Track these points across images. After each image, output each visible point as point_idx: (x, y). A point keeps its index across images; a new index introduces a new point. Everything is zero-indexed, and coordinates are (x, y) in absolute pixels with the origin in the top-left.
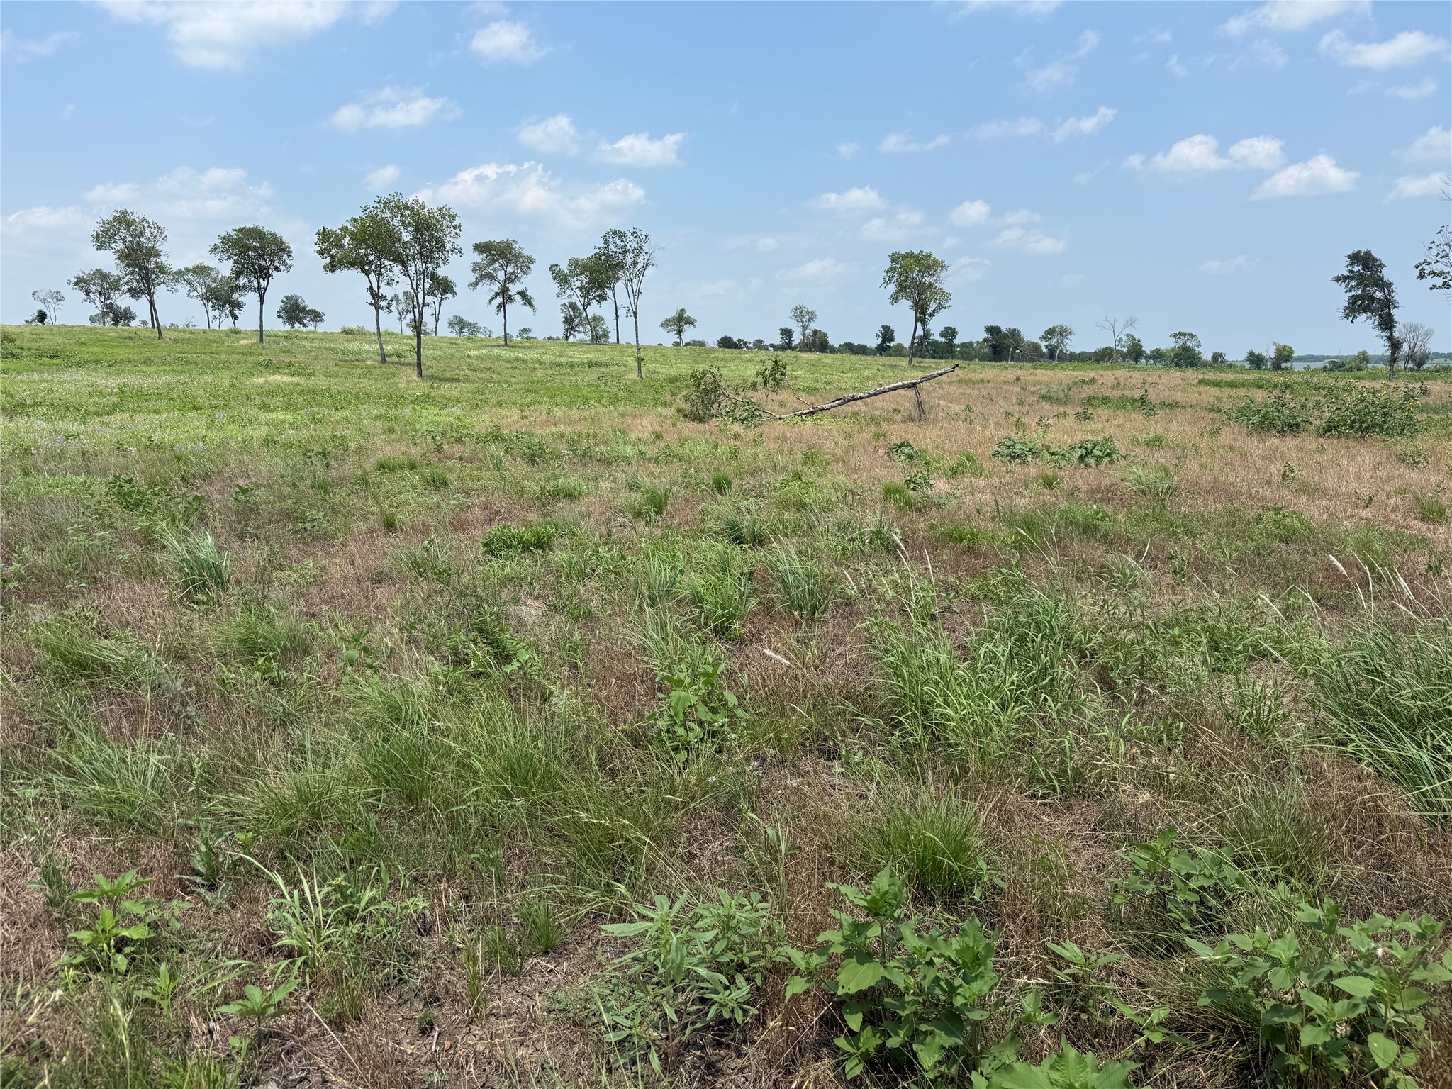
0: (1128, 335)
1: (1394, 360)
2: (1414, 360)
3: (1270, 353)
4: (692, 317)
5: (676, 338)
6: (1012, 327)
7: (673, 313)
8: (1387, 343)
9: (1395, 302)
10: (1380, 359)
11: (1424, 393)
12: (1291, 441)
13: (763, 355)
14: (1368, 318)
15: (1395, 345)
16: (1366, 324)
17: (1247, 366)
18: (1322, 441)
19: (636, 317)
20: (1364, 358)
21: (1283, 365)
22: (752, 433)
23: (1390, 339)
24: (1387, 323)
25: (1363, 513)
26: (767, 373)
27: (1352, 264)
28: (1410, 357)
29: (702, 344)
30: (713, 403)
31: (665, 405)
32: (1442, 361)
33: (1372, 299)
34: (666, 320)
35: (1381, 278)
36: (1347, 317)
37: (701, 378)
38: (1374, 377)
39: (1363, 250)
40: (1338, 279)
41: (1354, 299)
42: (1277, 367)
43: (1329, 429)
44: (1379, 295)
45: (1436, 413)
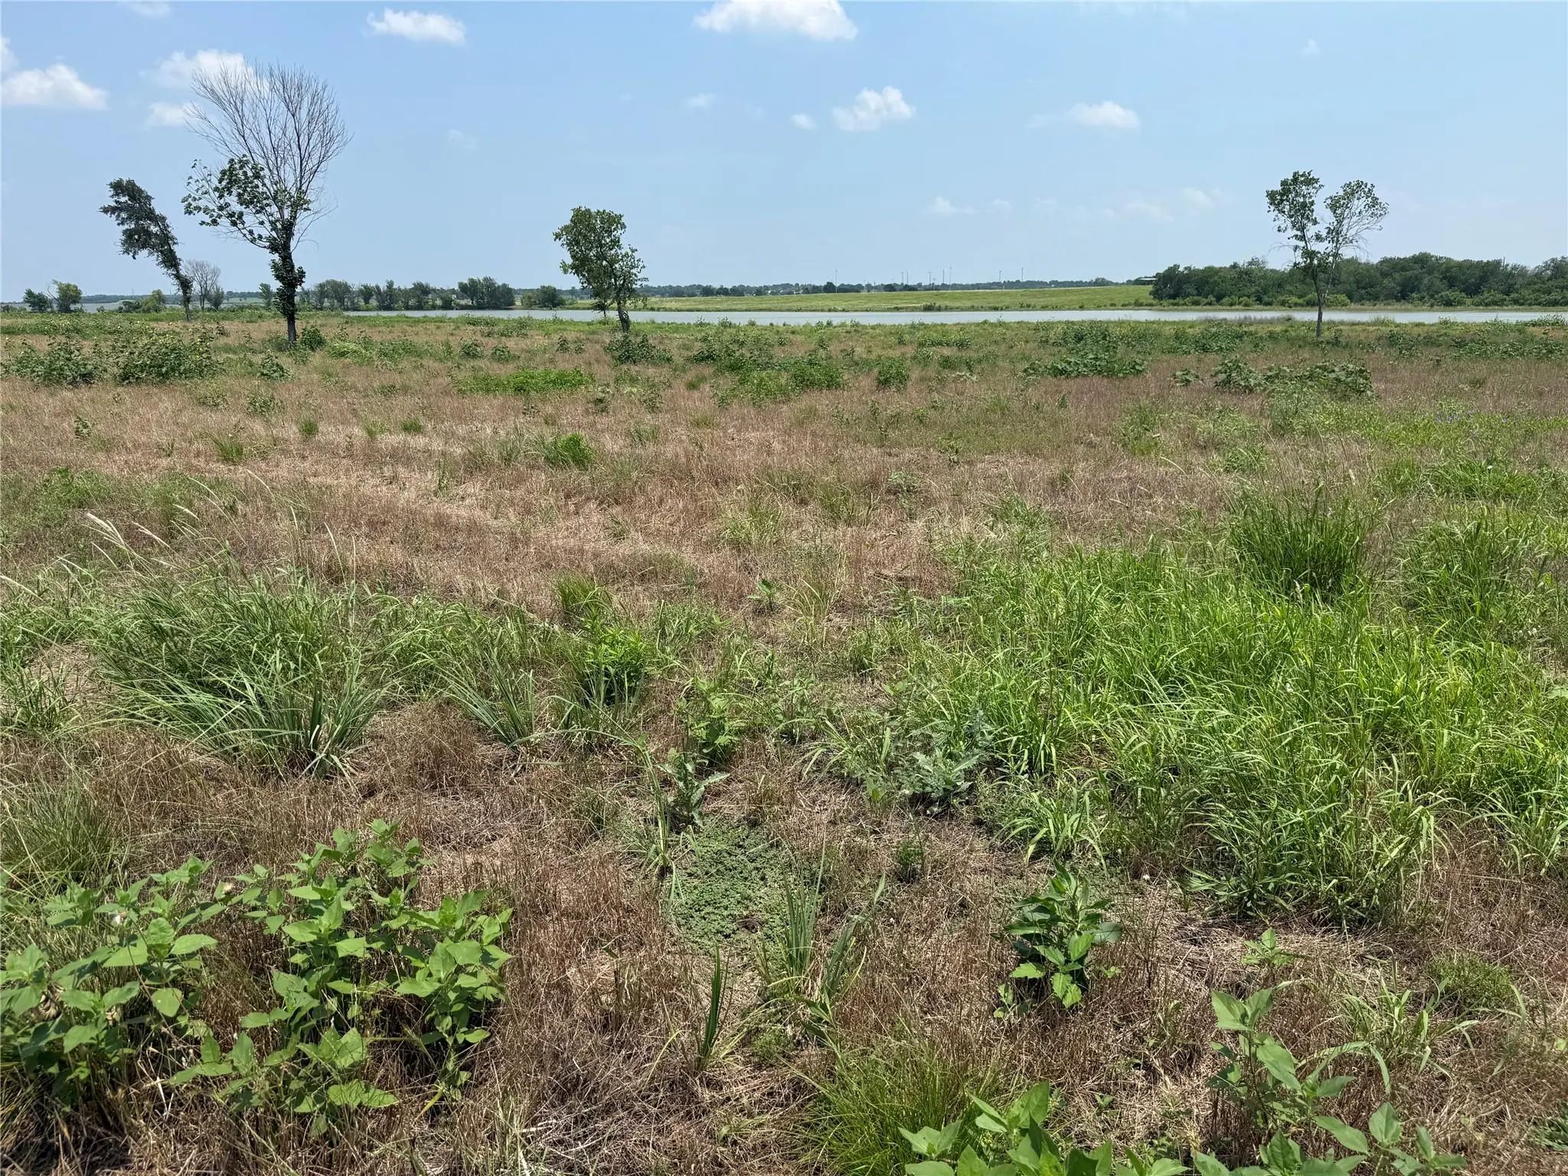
1: (187, 300)
2: (209, 300)
3: (52, 293)
8: (176, 282)
9: (172, 238)
10: (174, 299)
11: (222, 333)
12: (85, 393)
14: (150, 254)
15: (185, 284)
16: (148, 260)
17: (29, 309)
18: (120, 389)
20: (159, 298)
21: (72, 307)
23: (178, 276)
24: (170, 261)
25: (164, 462)
27: (117, 194)
28: (205, 296)
32: (236, 300)
33: (149, 234)
35: (152, 211)
36: (127, 251)
38: (172, 318)
39: (125, 179)
40: (106, 210)
41: (129, 235)
42: (65, 309)
43: (126, 377)
44: (154, 229)
45: (235, 353)
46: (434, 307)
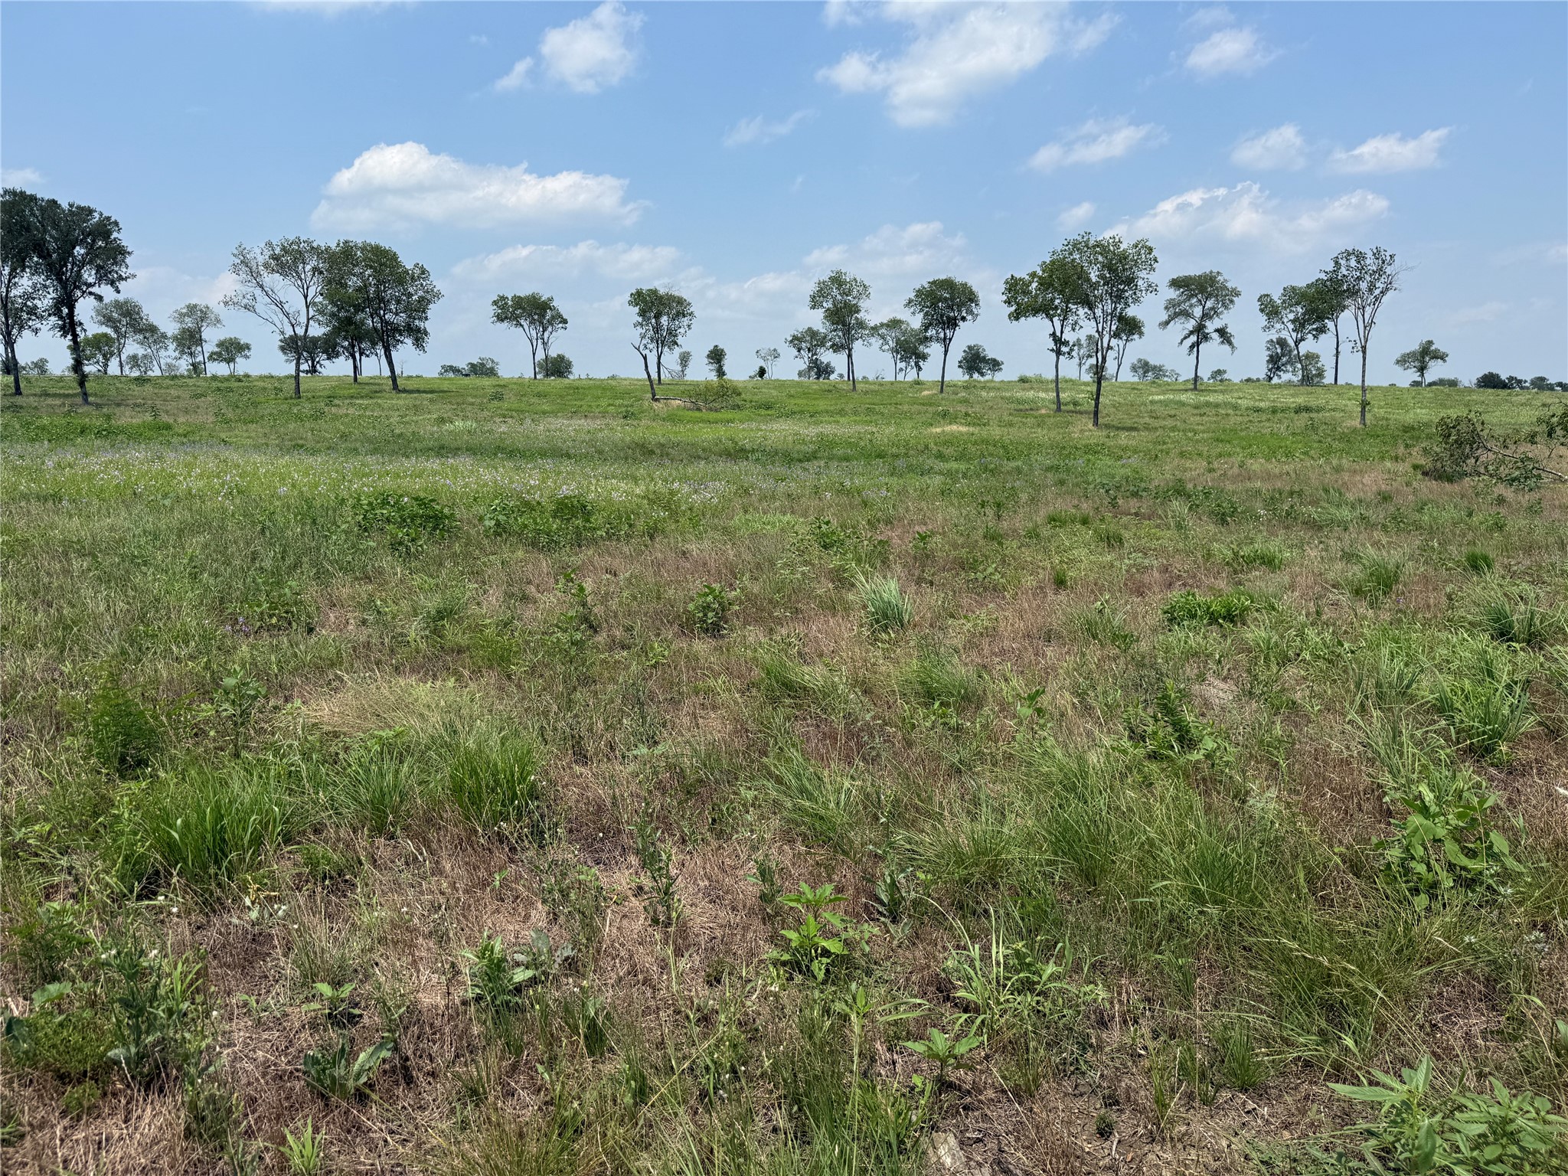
5: (1417, 377)
13: (1546, 397)
22: (1526, 499)
29: (1453, 383)
30: (1468, 457)
31: (1396, 459)
34: (1404, 356)
37: (1454, 427)
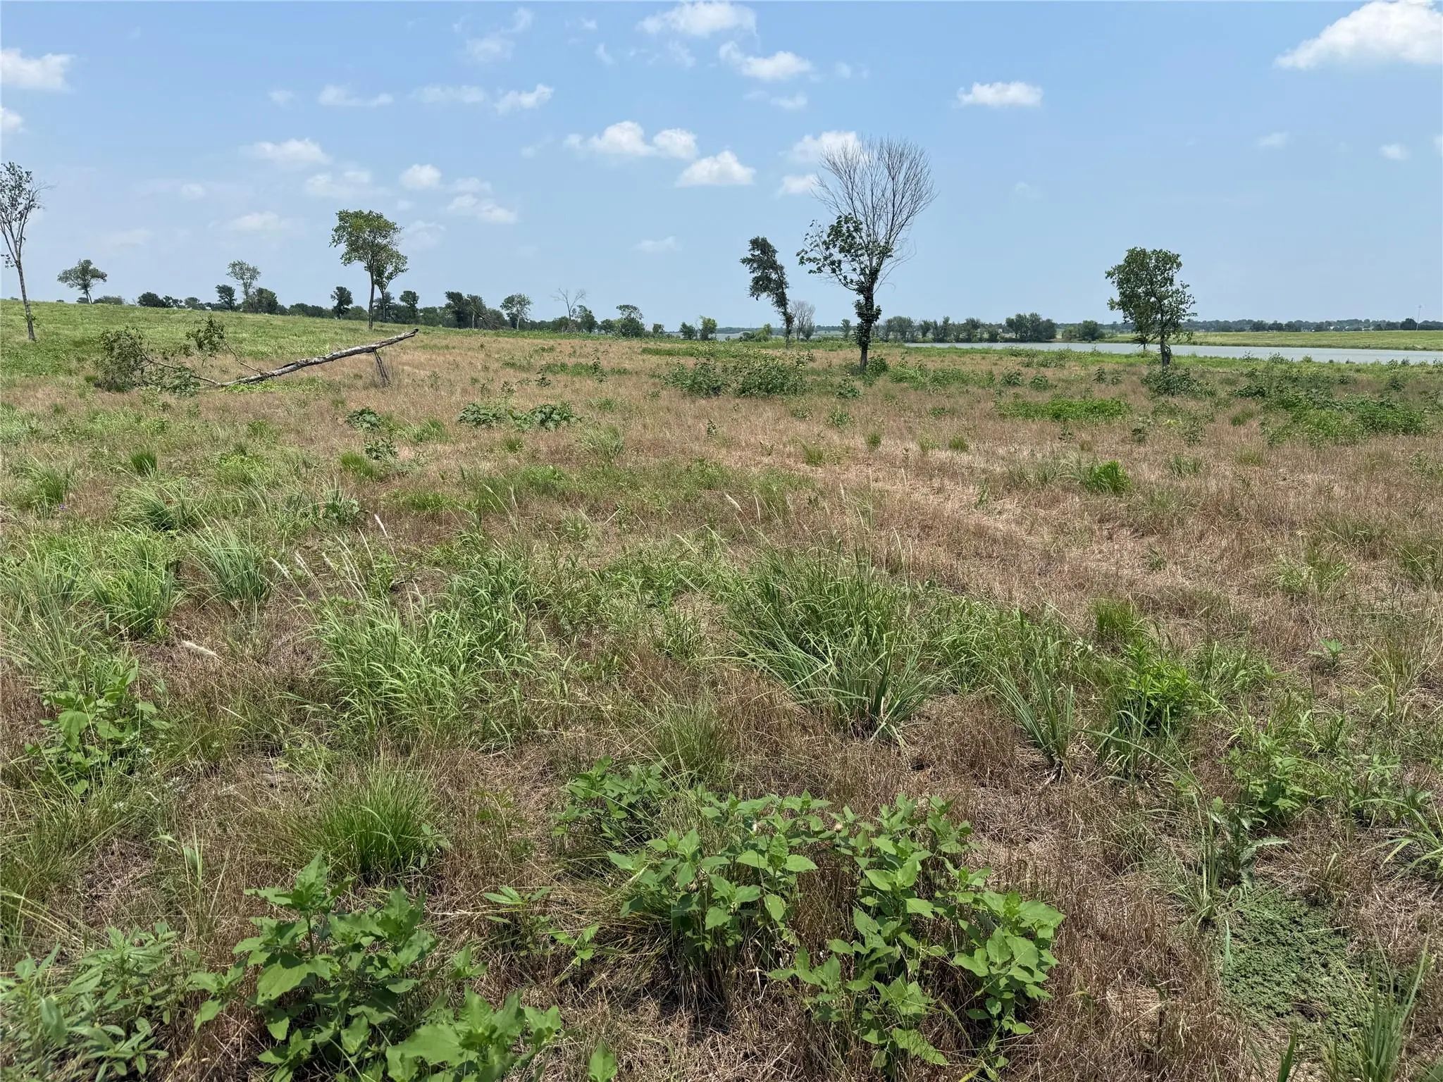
0: (580, 306)
1: (789, 332)
2: (804, 332)
3: (699, 326)
4: (101, 270)
5: (81, 294)
6: (474, 294)
7: (73, 264)
8: (783, 318)
9: (786, 284)
10: (779, 331)
11: (812, 359)
12: (715, 402)
13: (197, 314)
14: (768, 296)
15: (789, 320)
16: (766, 300)
17: (682, 337)
18: (737, 401)
19: (19, 268)
20: (768, 330)
21: (710, 336)
22: (187, 403)
23: (785, 314)
24: (782, 301)
25: (766, 460)
26: (201, 335)
27: (753, 249)
28: (800, 329)
29: (118, 301)
30: (134, 370)
31: (70, 372)
32: (822, 333)
33: (770, 280)
34: (65, 273)
35: (775, 262)
36: (753, 295)
37: (115, 341)
38: (776, 347)
39: (761, 237)
40: (744, 261)
41: (756, 280)
42: (705, 338)
43: (744, 391)
44: (774, 276)
45: (819, 375)
46: (981, 340)
